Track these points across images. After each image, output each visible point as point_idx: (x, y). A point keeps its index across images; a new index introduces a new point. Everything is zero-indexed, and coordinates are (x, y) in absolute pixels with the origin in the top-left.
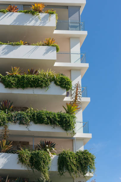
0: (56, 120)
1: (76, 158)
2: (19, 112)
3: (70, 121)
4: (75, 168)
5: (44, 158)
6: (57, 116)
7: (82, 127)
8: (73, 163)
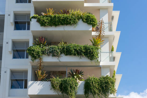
0: (82, 51)
1: (98, 82)
2: (52, 46)
3: (93, 52)
4: (97, 91)
5: (71, 84)
6: (82, 48)
7: (108, 57)
8: (95, 87)
